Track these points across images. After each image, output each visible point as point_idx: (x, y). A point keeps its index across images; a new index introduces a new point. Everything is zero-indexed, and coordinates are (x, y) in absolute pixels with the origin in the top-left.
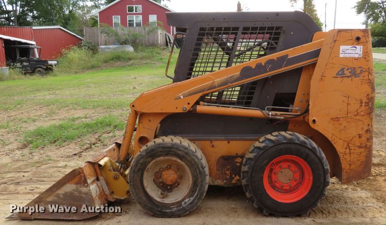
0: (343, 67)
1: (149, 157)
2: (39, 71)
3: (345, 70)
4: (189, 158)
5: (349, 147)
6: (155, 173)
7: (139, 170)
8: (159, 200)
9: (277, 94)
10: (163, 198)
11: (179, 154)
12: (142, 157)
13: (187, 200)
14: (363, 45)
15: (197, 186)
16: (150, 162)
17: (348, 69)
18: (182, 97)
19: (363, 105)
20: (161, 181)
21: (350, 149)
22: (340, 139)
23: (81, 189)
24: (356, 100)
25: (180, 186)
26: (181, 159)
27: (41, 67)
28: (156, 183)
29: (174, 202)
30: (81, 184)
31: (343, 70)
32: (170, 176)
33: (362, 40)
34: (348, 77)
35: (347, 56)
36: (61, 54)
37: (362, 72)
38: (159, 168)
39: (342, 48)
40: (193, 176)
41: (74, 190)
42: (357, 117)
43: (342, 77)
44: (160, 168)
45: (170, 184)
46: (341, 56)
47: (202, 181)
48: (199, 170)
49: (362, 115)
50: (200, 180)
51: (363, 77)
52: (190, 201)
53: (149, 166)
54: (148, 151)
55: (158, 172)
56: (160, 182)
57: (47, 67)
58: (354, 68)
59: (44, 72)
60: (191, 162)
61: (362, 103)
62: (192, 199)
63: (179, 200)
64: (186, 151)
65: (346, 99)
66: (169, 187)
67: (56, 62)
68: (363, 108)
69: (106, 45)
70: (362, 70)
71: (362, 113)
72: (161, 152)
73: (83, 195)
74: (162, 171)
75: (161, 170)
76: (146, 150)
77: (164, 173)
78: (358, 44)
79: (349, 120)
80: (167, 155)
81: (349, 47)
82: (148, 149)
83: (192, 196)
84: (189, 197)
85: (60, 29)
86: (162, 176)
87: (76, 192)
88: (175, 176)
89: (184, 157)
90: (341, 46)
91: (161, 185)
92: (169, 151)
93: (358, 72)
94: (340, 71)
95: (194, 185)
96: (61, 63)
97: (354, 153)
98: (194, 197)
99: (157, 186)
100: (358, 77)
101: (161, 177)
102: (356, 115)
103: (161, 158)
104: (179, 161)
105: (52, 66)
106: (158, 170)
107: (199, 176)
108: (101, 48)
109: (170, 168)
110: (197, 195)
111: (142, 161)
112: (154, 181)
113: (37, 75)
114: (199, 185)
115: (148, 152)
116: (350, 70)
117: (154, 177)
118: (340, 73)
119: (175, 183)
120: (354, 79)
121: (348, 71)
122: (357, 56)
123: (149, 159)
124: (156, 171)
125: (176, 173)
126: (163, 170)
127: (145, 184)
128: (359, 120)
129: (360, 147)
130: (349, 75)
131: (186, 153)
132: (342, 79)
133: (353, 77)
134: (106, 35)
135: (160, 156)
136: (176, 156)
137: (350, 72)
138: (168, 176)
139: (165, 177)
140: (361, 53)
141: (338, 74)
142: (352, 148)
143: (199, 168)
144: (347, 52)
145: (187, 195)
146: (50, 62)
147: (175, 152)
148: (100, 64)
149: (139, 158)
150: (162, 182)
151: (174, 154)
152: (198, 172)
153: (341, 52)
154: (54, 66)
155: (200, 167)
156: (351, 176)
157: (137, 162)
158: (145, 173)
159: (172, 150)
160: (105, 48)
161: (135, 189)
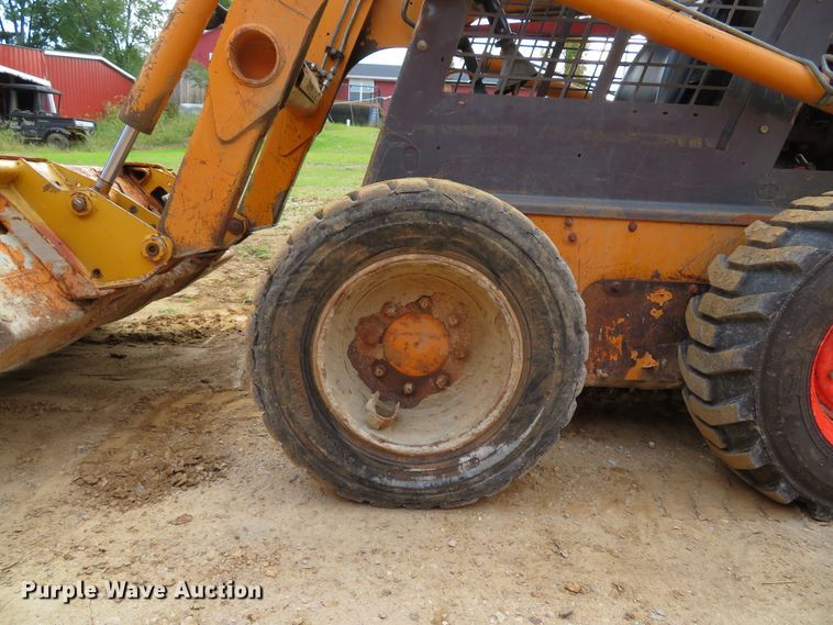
1: (360, 241)
2: (57, 139)
4: (533, 278)
6: (362, 321)
7: (303, 292)
8: (364, 433)
10: (382, 428)
11: (494, 253)
12: (327, 239)
13: (482, 452)
15: (538, 401)
16: (359, 265)
20: (379, 356)
25: (451, 389)
26: (496, 276)
27: (60, 132)
28: (355, 364)
29: (426, 449)
32: (418, 342)
36: (104, 112)
38: (381, 305)
40: (531, 358)
44: (387, 305)
45: (414, 373)
47: (563, 383)
48: (564, 335)
50: (557, 376)
52: (496, 459)
53: (349, 284)
54: (357, 214)
55: (373, 317)
56: (376, 363)
57: (73, 133)
59: (66, 141)
60: (537, 295)
62: (505, 449)
63: (451, 445)
64: (526, 244)
66: (409, 387)
67: (91, 125)
69: (194, 102)
72: (418, 227)
74: (392, 318)
75: (392, 311)
77: (397, 326)
80: (437, 248)
83: (506, 438)
85: (102, 62)
86: (389, 339)
88: (443, 347)
89: (512, 266)
91: (379, 372)
92: (454, 232)
95: (525, 396)
96: (102, 130)
98: (515, 445)
99: (361, 376)
101: (381, 340)
103: (411, 257)
104: (485, 282)
105: (83, 132)
106: (375, 309)
107: (558, 362)
108: (183, 108)
109: (428, 312)
110: (531, 439)
111: (322, 255)
112: (352, 353)
113: (52, 146)
114: (549, 400)
115: (358, 221)
117: (352, 335)
119: (435, 375)
123: (358, 253)
124: (365, 314)
125: (448, 335)
126: (398, 316)
127: (320, 360)
131: (526, 254)
134: (194, 82)
135: (405, 246)
136: (479, 258)
138: (411, 340)
139: (400, 342)
143: (563, 327)
145: (487, 430)
146: (78, 123)
147: (479, 241)
148: (180, 136)
149: (314, 239)
150: (385, 363)
151: (471, 251)
152: (556, 345)
154: (87, 132)
155: (568, 322)
157: (298, 257)
158: (328, 313)
159: (467, 227)
160: (191, 109)
161: (270, 371)
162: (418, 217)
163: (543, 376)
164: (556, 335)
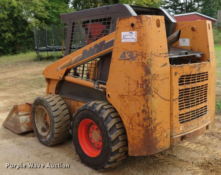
0: (124, 51)
3: (126, 53)
4: (47, 109)
5: (132, 123)
6: (44, 116)
14: (137, 31)
17: (127, 53)
18: (59, 69)
19: (139, 86)
20: (46, 121)
21: (132, 125)
22: (125, 115)
23: (17, 117)
24: (134, 81)
28: (44, 122)
30: (17, 114)
31: (124, 53)
33: (136, 26)
34: (128, 59)
35: (127, 41)
37: (137, 55)
39: (123, 34)
42: (136, 97)
43: (124, 59)
46: (123, 41)
49: (139, 96)
51: (138, 60)
58: (132, 52)
61: (138, 84)
64: (47, 104)
65: (127, 79)
66: (48, 126)
68: (139, 89)
70: (137, 54)
71: (139, 94)
73: (18, 121)
77: (47, 117)
78: (133, 30)
79: (130, 98)
81: (127, 33)
90: (122, 32)
93: (135, 55)
94: (122, 55)
97: (135, 129)
100: (135, 60)
102: (135, 95)
106: (45, 114)
111: (33, 106)
115: (35, 102)
116: (129, 54)
118: (123, 56)
120: (132, 61)
121: (128, 55)
122: (133, 41)
123: (36, 106)
128: (137, 99)
129: (139, 125)
130: (128, 58)
132: (124, 61)
133: (131, 60)
137: (129, 56)
140: (136, 38)
141: (121, 57)
142: (134, 124)
144: (127, 37)
153: (122, 37)
156: (134, 149)
158: (35, 114)
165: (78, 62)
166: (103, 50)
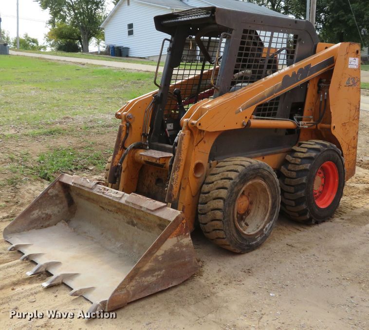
0: (349, 77)
1: (242, 183)
3: (350, 79)
4: (271, 178)
5: (349, 149)
8: (245, 232)
9: (293, 103)
11: (265, 174)
12: (236, 185)
13: (267, 226)
15: (276, 207)
16: (241, 189)
18: (241, 110)
21: (349, 151)
22: (345, 142)
23: (182, 241)
24: (354, 106)
26: (264, 180)
29: (257, 231)
30: (182, 234)
32: (243, 204)
34: (351, 86)
37: (357, 81)
41: (174, 246)
43: (349, 86)
51: (358, 85)
52: (270, 226)
58: (354, 78)
61: (356, 109)
62: (271, 223)
63: (262, 227)
64: (269, 170)
65: (349, 106)
72: (252, 175)
73: (184, 249)
76: (239, 176)
79: (350, 125)
82: (240, 174)
83: (271, 220)
84: (269, 222)
87: (176, 248)
88: (248, 203)
89: (268, 177)
90: (349, 58)
94: (348, 81)
95: (273, 208)
97: (351, 153)
98: (273, 220)
100: (356, 85)
102: (353, 120)
103: (250, 182)
104: (263, 183)
122: (355, 67)
125: (248, 199)
128: (354, 124)
129: (354, 148)
131: (270, 173)
132: (348, 88)
133: (353, 86)
139: (239, 205)
140: (358, 64)
143: (277, 187)
145: (268, 220)
147: (262, 173)
149: (233, 186)
151: (260, 176)
152: (277, 192)
156: (349, 174)
157: (231, 192)
159: (260, 171)
162: (251, 172)
163: (275, 200)
164: (277, 189)
165: (275, 94)
166: (309, 76)
